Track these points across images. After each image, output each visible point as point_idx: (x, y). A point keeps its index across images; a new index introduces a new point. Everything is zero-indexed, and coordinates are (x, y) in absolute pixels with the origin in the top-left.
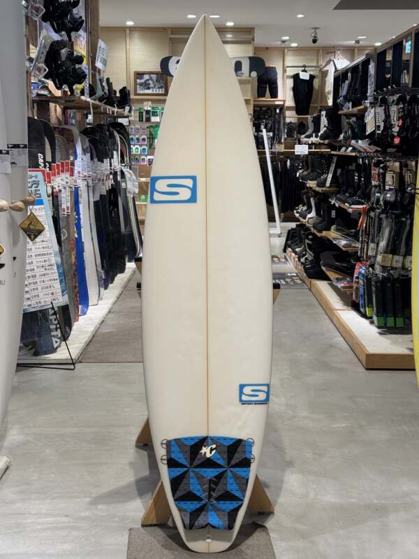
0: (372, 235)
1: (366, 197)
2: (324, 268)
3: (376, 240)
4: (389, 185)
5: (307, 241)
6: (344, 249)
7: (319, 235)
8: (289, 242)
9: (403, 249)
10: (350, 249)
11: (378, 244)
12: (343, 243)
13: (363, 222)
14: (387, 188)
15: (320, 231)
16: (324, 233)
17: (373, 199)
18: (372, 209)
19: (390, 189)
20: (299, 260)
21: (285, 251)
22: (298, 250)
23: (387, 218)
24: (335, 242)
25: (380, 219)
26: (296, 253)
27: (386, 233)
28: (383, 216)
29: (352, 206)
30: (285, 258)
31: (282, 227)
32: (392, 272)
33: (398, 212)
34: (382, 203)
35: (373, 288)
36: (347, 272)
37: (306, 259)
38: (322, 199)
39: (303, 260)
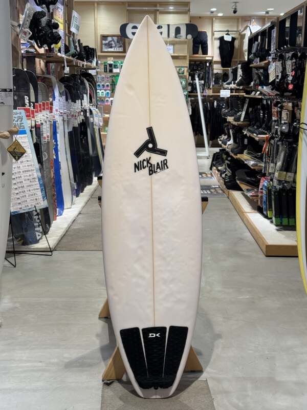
0: (272, 157)
1: (269, 129)
2: (238, 182)
3: (275, 161)
4: (284, 120)
5: (227, 162)
6: (252, 167)
7: (235, 157)
8: (214, 163)
9: (294, 168)
10: (256, 168)
11: (276, 164)
12: (251, 163)
13: (266, 148)
14: (283, 122)
15: (236, 154)
16: (239, 156)
17: (273, 131)
18: (272, 138)
19: (285, 123)
20: (221, 175)
21: (211, 169)
22: (220, 168)
23: (282, 144)
24: (246, 162)
25: (278, 146)
26: (218, 170)
27: (282, 155)
28: (279, 143)
29: (259, 136)
30: (211, 174)
31: (210, 152)
32: (285, 184)
33: (291, 140)
34: (279, 133)
35: (273, 197)
36: (255, 184)
37: (226, 175)
38: (238, 130)
39: (223, 176)
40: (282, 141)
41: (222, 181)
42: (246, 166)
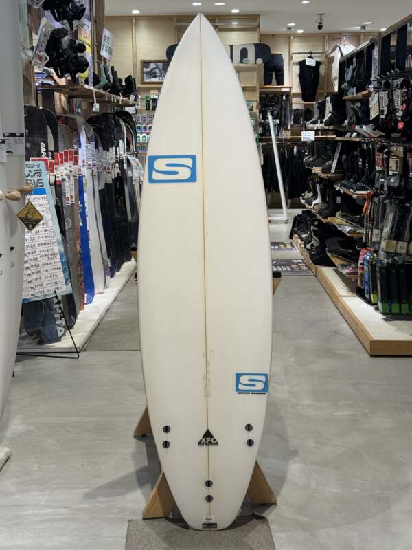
0: (376, 220)
1: (371, 182)
2: (329, 254)
3: (380, 226)
4: (393, 171)
5: (313, 228)
6: (348, 235)
7: (324, 221)
8: (296, 229)
9: (407, 235)
10: (354, 236)
11: (382, 230)
12: (348, 229)
13: (367, 208)
14: (391, 173)
15: (326, 218)
16: (329, 220)
17: (377, 185)
18: (376, 195)
19: (394, 175)
20: (305, 246)
21: (291, 237)
22: (303, 236)
23: (391, 203)
24: (339, 228)
25: (384, 205)
26: (302, 239)
27: (390, 218)
28: (387, 201)
29: (357, 192)
30: (292, 244)
31: (288, 214)
32: (396, 258)
33: (401, 197)
34: (386, 188)
35: (378, 275)
36: (353, 258)
37: (312, 245)
38: (328, 185)
39: (308, 246)
40: (391, 199)
41: (306, 253)
42: (341, 233)
